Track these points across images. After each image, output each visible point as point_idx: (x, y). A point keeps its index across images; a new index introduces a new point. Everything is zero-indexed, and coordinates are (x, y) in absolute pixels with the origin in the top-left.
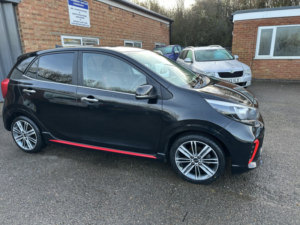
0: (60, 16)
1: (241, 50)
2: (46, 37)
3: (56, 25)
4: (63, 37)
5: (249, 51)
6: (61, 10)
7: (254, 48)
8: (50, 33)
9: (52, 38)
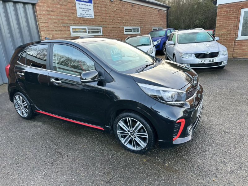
0: (69, 11)
1: (224, 31)
2: (58, 29)
3: (66, 18)
4: (71, 27)
5: (232, 32)
6: (70, 5)
7: (237, 30)
8: (61, 25)
9: (63, 29)
